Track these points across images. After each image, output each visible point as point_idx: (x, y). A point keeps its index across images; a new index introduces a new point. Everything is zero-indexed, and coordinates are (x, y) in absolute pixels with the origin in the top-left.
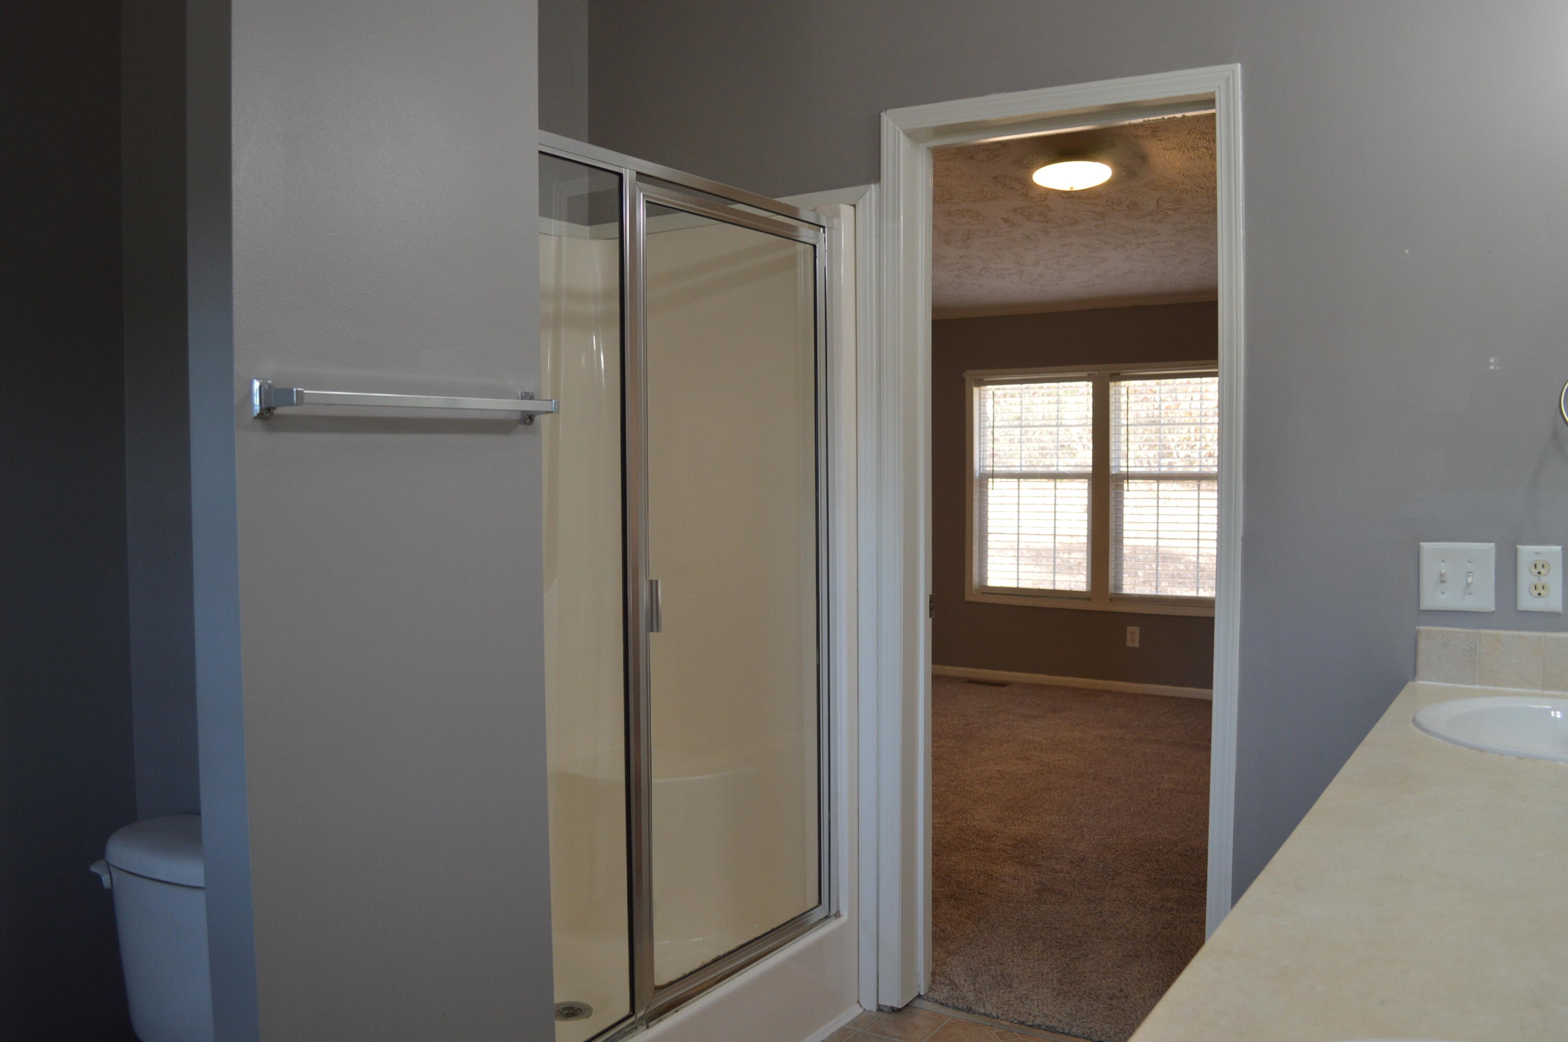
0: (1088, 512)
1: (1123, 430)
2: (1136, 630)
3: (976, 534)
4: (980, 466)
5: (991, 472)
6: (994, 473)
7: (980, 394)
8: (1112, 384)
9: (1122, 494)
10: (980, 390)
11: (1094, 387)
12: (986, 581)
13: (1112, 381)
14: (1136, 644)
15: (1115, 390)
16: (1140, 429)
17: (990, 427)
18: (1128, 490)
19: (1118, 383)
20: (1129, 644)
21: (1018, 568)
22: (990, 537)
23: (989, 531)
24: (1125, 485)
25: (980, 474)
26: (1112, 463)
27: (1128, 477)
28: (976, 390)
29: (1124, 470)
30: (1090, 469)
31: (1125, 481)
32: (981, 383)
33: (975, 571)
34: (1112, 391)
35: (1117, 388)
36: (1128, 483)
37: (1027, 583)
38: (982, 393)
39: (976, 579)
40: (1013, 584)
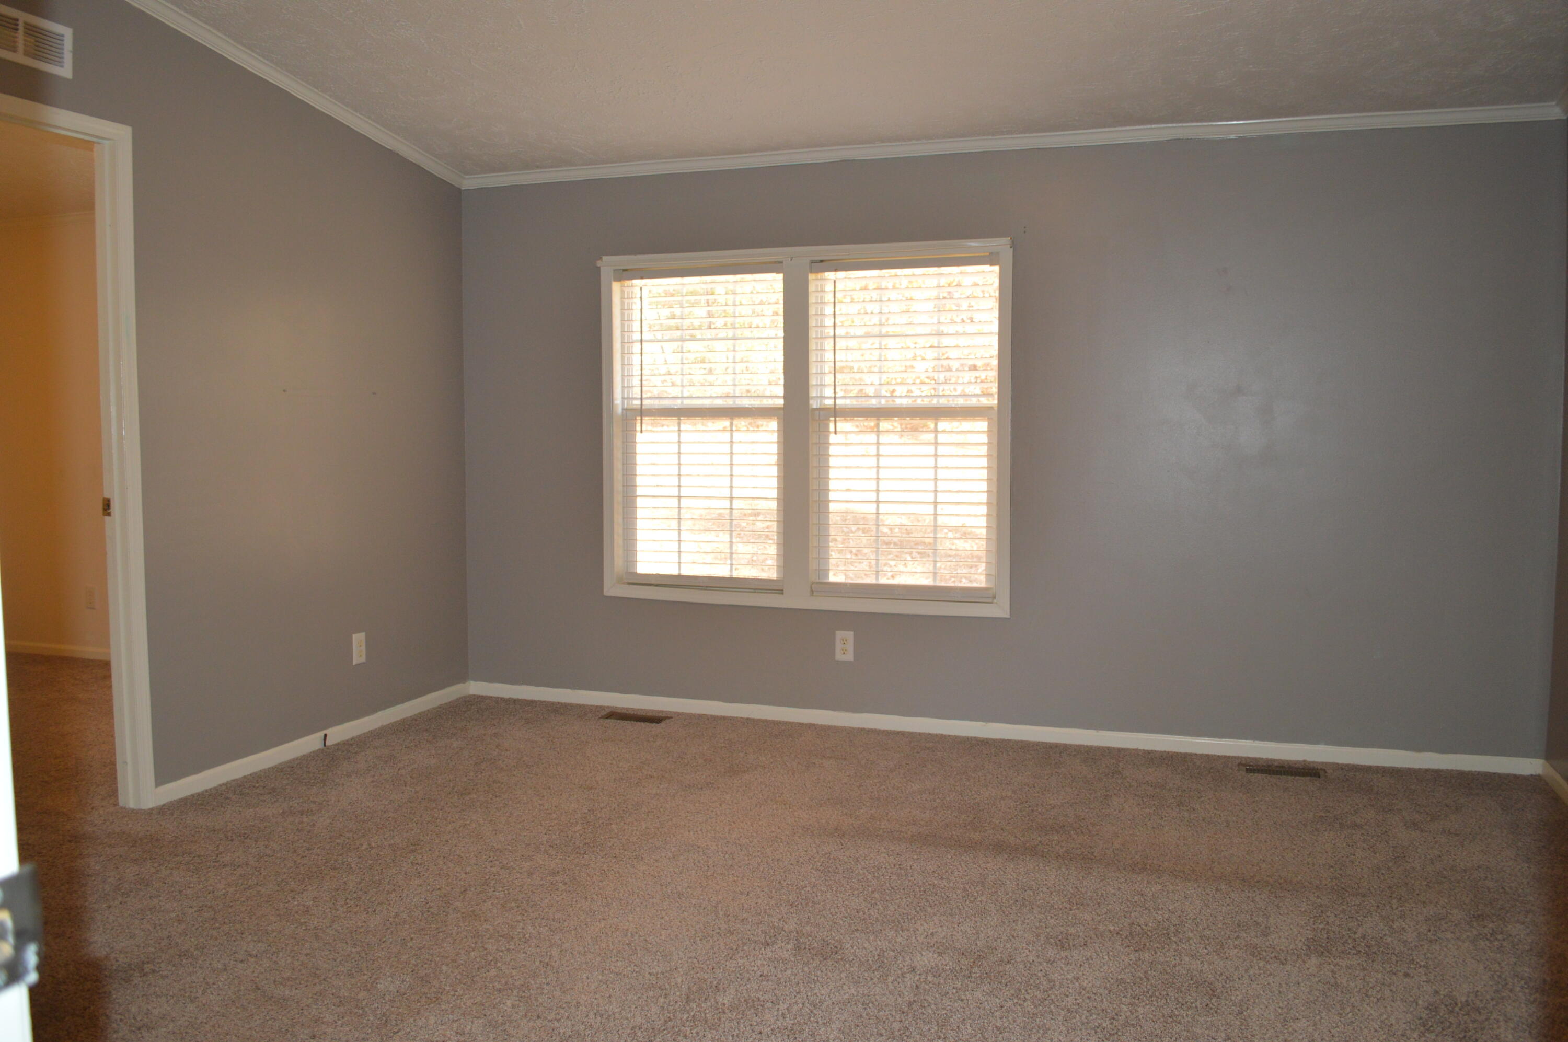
0: (778, 465)
1: (829, 345)
2: (850, 635)
3: (618, 498)
4: (623, 398)
5: (639, 407)
6: (643, 407)
7: (622, 292)
8: (811, 277)
9: (827, 437)
10: (623, 286)
11: (785, 279)
12: (635, 566)
13: (811, 272)
14: (850, 657)
15: (817, 286)
16: (853, 343)
17: (637, 341)
18: (835, 432)
19: (820, 275)
20: (839, 656)
21: (679, 547)
22: (640, 502)
23: (638, 493)
24: (832, 427)
25: (623, 409)
26: (813, 393)
27: (836, 412)
28: (616, 287)
29: (829, 402)
30: (781, 402)
31: (832, 419)
32: (626, 274)
33: (619, 551)
34: (812, 288)
35: (819, 283)
36: (835, 421)
37: (692, 569)
38: (626, 290)
39: (619, 562)
40: (672, 570)
